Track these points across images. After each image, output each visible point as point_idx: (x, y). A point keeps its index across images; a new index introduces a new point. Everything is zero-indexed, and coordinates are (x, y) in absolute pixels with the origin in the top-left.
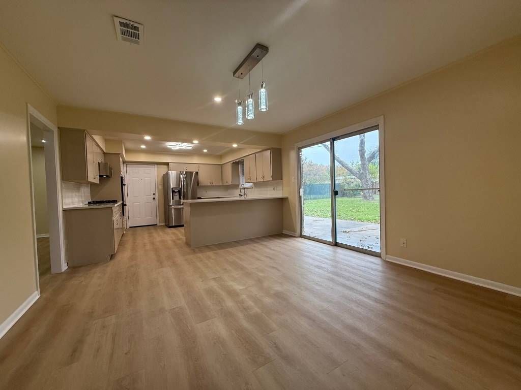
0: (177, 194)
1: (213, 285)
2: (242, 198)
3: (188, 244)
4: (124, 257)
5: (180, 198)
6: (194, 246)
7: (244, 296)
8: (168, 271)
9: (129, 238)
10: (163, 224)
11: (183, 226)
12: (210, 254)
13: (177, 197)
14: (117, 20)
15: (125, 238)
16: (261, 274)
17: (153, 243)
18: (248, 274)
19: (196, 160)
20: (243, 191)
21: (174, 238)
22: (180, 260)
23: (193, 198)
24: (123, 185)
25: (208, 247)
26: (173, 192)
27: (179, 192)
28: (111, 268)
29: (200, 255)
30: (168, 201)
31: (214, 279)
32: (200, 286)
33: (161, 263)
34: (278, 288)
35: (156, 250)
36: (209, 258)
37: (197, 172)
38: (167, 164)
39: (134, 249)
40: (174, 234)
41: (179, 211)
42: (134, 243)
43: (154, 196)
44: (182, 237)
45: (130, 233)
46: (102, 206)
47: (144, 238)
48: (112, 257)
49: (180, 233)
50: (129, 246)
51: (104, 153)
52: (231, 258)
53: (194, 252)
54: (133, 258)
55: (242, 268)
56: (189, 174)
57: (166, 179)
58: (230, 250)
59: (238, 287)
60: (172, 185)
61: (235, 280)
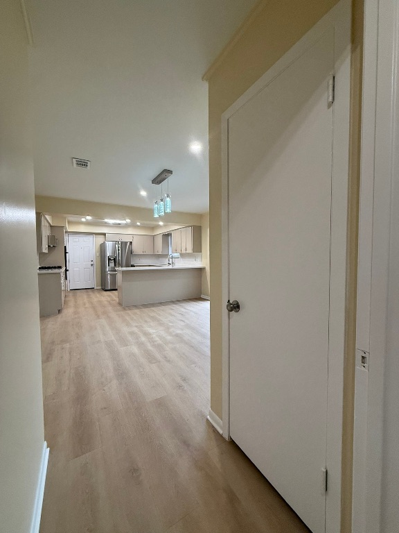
0: (113, 261)
1: (135, 330)
2: (170, 267)
3: (120, 304)
4: (68, 312)
5: (115, 265)
6: (124, 305)
7: (154, 336)
8: (103, 321)
9: (71, 299)
10: (100, 288)
11: (116, 290)
12: (137, 311)
13: (112, 264)
14: (74, 160)
15: (67, 299)
16: (171, 324)
17: (91, 303)
18: (161, 324)
19: (130, 231)
20: (171, 260)
21: (109, 299)
22: (113, 315)
23: (127, 266)
24: (66, 253)
25: (136, 307)
26: (109, 259)
27: (115, 259)
28: (60, 318)
29: (129, 312)
30: (105, 268)
31: (137, 326)
32: (125, 330)
33: (98, 317)
34: (179, 332)
35: (94, 308)
36: (135, 314)
37: (131, 242)
38: (104, 234)
39: (76, 306)
40: (109, 296)
41: (114, 277)
42: (76, 302)
43: (92, 263)
44: (115, 298)
45: (71, 294)
46: (50, 271)
47: (83, 298)
48: (59, 311)
49: (114, 295)
50: (71, 303)
51: (51, 226)
52: (152, 314)
53: (124, 309)
54: (76, 313)
55: (158, 320)
56: (124, 244)
57: (102, 248)
58: (153, 309)
59: (151, 331)
60: (109, 253)
61: (150, 327)
